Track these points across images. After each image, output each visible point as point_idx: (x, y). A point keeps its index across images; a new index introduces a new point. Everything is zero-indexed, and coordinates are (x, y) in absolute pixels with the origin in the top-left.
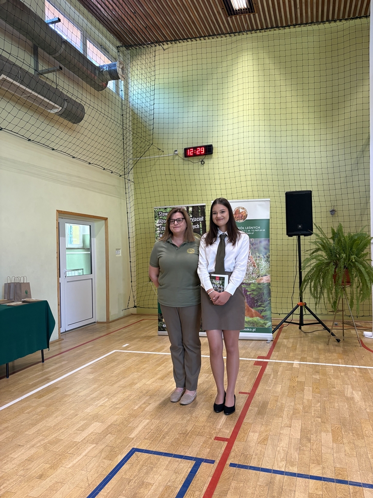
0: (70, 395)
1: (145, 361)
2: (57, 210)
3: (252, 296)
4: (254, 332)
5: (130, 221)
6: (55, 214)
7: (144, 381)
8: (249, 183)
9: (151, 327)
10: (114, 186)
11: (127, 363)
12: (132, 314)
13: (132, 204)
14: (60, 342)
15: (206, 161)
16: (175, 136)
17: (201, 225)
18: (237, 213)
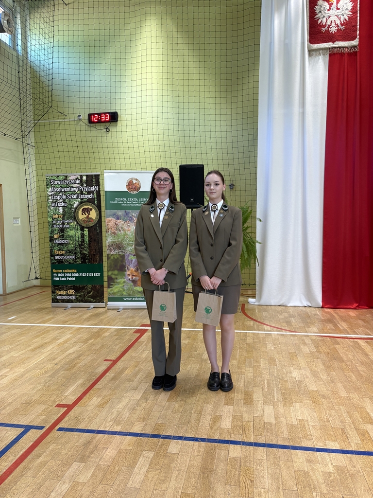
10: (9, 150)
17: (95, 195)
18: (130, 184)
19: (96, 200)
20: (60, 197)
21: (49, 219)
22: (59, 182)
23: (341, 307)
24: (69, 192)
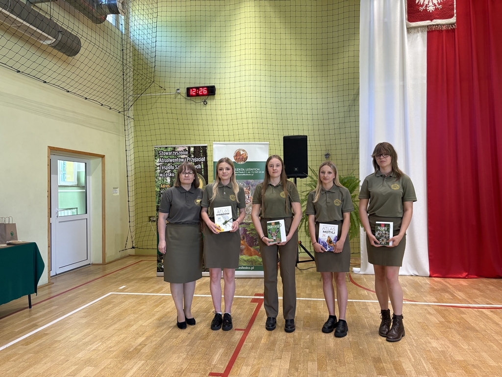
0: (60, 341)
1: (143, 303)
2: (49, 147)
3: (251, 235)
4: (253, 270)
5: (129, 159)
6: (46, 150)
7: (140, 322)
8: (250, 126)
9: (150, 268)
10: (113, 122)
11: (123, 305)
12: (130, 255)
13: (131, 141)
14: (49, 286)
15: (209, 102)
16: (178, 75)
17: (202, 165)
18: (237, 155)
19: (203, 170)
20: (168, 168)
21: (156, 189)
22: (167, 154)
23: (450, 276)
24: (177, 163)
